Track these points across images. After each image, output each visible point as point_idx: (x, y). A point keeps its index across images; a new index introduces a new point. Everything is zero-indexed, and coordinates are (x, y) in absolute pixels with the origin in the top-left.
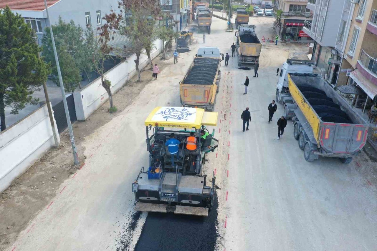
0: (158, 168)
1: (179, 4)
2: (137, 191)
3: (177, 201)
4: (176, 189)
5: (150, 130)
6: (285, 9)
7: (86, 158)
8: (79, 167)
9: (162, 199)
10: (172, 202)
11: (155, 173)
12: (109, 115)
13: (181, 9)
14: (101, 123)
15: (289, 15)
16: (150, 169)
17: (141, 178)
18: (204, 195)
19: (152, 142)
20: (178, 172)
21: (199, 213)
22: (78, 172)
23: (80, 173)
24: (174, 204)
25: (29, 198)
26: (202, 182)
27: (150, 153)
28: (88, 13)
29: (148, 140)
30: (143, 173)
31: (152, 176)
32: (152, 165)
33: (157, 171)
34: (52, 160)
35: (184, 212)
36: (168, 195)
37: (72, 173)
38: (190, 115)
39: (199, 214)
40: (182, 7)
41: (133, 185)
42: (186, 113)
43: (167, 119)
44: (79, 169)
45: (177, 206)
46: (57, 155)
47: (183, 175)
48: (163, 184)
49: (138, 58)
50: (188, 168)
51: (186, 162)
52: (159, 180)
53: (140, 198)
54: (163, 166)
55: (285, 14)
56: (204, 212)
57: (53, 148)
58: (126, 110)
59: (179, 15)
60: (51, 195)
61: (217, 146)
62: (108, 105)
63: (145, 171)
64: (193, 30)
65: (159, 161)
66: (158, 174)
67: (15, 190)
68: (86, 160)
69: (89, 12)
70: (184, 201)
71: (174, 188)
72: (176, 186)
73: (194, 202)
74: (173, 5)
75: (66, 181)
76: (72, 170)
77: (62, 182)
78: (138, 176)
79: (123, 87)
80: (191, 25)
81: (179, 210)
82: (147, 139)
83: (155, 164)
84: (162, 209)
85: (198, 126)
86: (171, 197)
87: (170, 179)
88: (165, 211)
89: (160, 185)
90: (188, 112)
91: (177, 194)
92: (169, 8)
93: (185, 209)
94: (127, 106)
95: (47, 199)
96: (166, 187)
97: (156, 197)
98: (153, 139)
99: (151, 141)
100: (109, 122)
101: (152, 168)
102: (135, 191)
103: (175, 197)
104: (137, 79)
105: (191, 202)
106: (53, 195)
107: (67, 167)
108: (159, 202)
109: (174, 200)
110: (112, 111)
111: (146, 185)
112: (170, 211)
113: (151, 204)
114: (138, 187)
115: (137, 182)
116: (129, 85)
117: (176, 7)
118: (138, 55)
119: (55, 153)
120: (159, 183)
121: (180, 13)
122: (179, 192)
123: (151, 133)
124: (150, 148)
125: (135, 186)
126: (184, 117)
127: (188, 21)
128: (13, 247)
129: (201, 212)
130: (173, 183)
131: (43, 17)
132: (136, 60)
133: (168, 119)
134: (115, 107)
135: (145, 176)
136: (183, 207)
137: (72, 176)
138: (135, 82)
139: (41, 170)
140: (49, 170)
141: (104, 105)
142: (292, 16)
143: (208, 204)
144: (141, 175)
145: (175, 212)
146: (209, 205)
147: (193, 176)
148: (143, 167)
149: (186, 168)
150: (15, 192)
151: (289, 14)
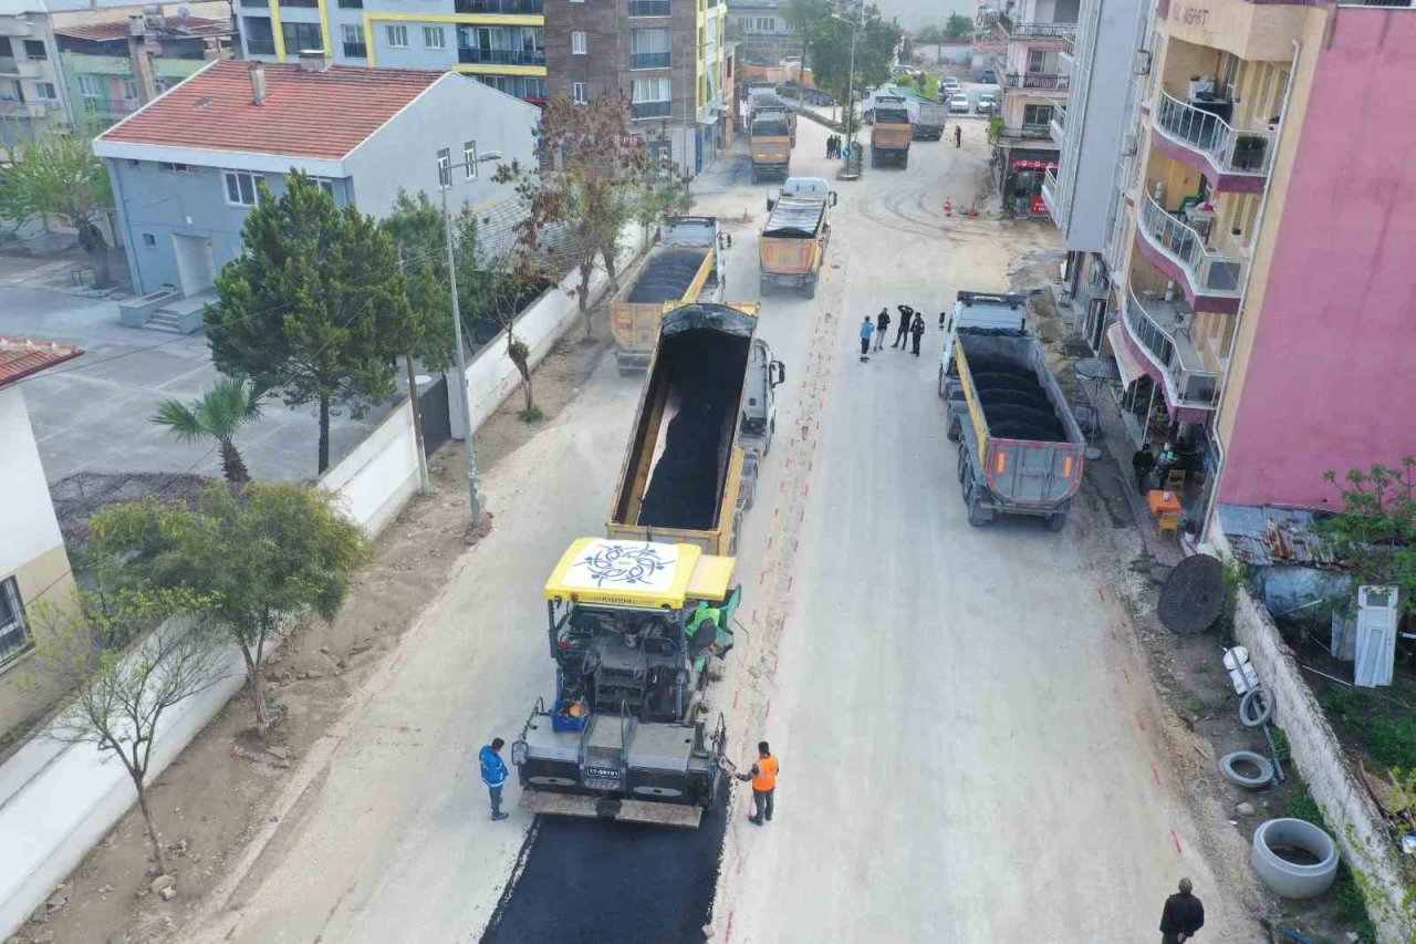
0: (578, 702)
1: (694, 98)
2: (523, 761)
3: (624, 789)
4: (622, 757)
5: (558, 607)
6: (1014, 119)
7: (491, 516)
8: (483, 533)
9: (587, 783)
10: (610, 791)
11: (570, 716)
12: (523, 427)
13: (699, 109)
14: (509, 445)
15: (1024, 138)
16: (559, 704)
17: (535, 728)
18: (691, 773)
19: (563, 634)
20: (626, 712)
21: (676, 819)
22: (482, 542)
23: (486, 545)
24: (616, 797)
25: (399, 584)
26: (688, 741)
27: (559, 663)
28: (444, 150)
29: (554, 631)
30: (541, 714)
31: (562, 722)
32: (562, 694)
33: (575, 712)
34: (422, 519)
35: (641, 817)
36: (601, 772)
37: (471, 544)
38: (660, 568)
39: (678, 822)
40: (701, 105)
41: (515, 748)
42: (649, 563)
43: (600, 582)
44: (482, 536)
45: (623, 801)
46: (429, 511)
47: (642, 721)
48: (590, 744)
49: (586, 280)
50: (655, 703)
51: (650, 686)
52: (579, 735)
53: (532, 780)
54: (590, 698)
55: (1013, 133)
56: (691, 818)
57: (419, 496)
58: (563, 415)
59: (693, 129)
60: (439, 580)
61: (730, 647)
62: (520, 404)
63: (546, 711)
64: (736, 171)
65: (581, 684)
66: (577, 720)
67: (366, 570)
68: (493, 520)
69: (448, 149)
70: (641, 790)
71: (617, 757)
72: (621, 751)
73: (666, 792)
74: (674, 100)
75: (462, 559)
76: (468, 537)
77: (455, 559)
78: (528, 722)
79: (548, 355)
80: (730, 152)
81: (630, 811)
82: (550, 631)
83: (572, 690)
84: (586, 809)
85: (677, 601)
86: (609, 777)
87: (608, 730)
88: (594, 813)
89: (582, 747)
90: (655, 560)
91: (623, 770)
92: (661, 109)
93: (643, 809)
94: (565, 404)
95: (435, 586)
96: (595, 752)
97: (572, 779)
98: (567, 627)
99: (560, 633)
100: (527, 442)
101: (563, 704)
102: (519, 763)
103: (620, 779)
104: (580, 334)
105: (659, 792)
106: (443, 581)
107: (457, 533)
108: (579, 791)
109: (616, 787)
110: (532, 416)
111: (549, 745)
112: (606, 812)
113: (558, 796)
114: (526, 753)
115: (524, 738)
116: (561, 352)
117: (685, 108)
118: (586, 271)
119: (422, 507)
120: (578, 742)
121: (697, 125)
122: (630, 766)
123: (559, 614)
124: (558, 651)
125: (519, 749)
126: (645, 576)
127: (720, 143)
128: (397, 655)
129: (684, 817)
130: (616, 743)
131: (341, 176)
132: (580, 284)
133: (603, 581)
134: (536, 409)
135: (544, 723)
136: (637, 803)
137: (472, 548)
138: (578, 343)
139: (405, 537)
140: (421, 536)
141: (508, 403)
142: (1032, 138)
143: (702, 798)
144: (537, 721)
145: (617, 817)
146: (705, 799)
147: (667, 725)
148: (541, 698)
149: (650, 702)
150: (367, 574)
151: (1024, 132)
